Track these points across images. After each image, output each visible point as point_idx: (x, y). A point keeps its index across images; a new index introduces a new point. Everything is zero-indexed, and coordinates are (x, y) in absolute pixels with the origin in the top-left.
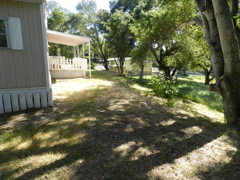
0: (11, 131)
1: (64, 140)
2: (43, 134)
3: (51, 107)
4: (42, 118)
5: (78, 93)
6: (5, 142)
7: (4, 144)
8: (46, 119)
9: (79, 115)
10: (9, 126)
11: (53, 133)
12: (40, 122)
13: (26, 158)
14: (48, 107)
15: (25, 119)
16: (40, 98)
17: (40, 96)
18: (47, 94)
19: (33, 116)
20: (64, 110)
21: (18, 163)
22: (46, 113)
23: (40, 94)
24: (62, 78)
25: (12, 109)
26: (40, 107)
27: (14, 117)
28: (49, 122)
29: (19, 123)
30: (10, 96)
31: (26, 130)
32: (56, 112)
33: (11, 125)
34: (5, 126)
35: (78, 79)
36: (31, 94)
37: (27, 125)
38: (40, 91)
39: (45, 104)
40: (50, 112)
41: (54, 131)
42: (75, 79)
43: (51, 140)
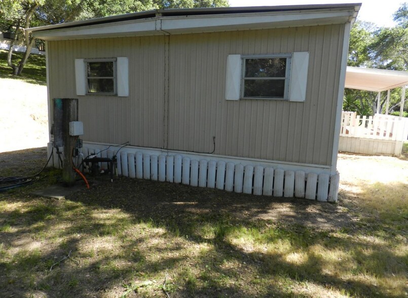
0: (274, 226)
1: (366, 276)
2: (325, 251)
3: (334, 203)
4: (319, 220)
5: (386, 187)
6: (268, 243)
7: (266, 245)
8: (325, 223)
9: (394, 235)
10: (270, 218)
11: (342, 254)
12: (315, 225)
13: (302, 281)
14: (328, 202)
15: (292, 214)
16: (317, 183)
17: (318, 180)
18: (330, 178)
19: (303, 211)
20: (358, 216)
21: (290, 285)
22: (325, 212)
23: (318, 176)
24: (348, 152)
25: (273, 192)
26: (314, 198)
27: (276, 205)
28: (332, 231)
29: (284, 218)
30: (274, 171)
31: (296, 232)
32: (343, 215)
33: (273, 217)
34: (265, 217)
35: (382, 157)
36: (303, 173)
37: (296, 224)
38: (319, 171)
39: (323, 195)
40: (331, 213)
41: (344, 251)
42: (376, 157)
43: (341, 265)
